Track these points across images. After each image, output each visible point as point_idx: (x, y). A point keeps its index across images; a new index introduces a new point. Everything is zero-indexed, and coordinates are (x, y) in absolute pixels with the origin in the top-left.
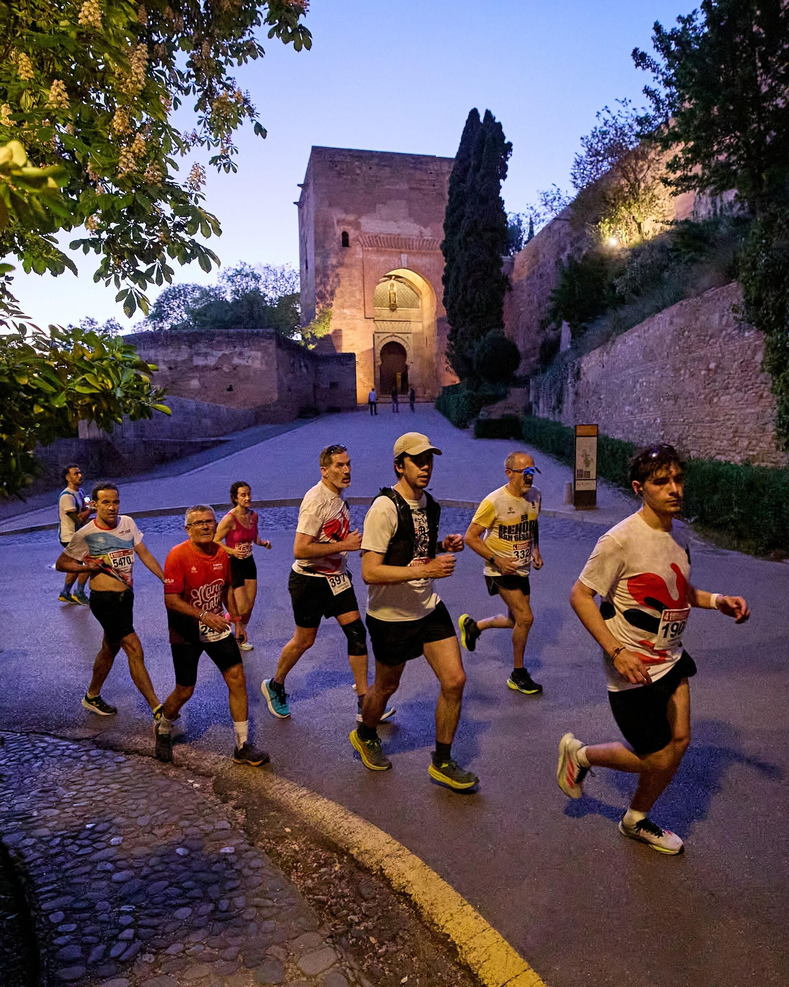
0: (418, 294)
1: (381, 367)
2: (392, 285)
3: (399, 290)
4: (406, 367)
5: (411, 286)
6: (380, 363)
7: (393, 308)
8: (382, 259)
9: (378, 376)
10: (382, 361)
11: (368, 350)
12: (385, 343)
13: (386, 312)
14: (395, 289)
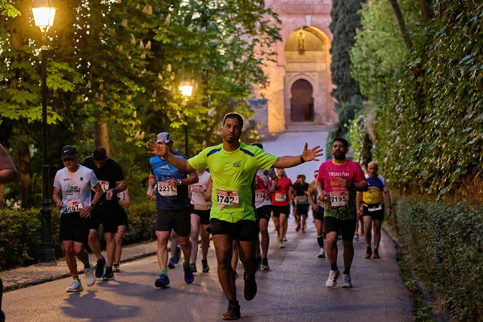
0: (323, 41)
1: (292, 99)
2: (301, 34)
3: (306, 37)
4: (312, 99)
5: (317, 34)
6: (290, 96)
7: (301, 51)
8: (291, 20)
9: (289, 107)
10: (293, 94)
11: (280, 91)
12: (294, 80)
13: (295, 55)
14: (304, 36)
